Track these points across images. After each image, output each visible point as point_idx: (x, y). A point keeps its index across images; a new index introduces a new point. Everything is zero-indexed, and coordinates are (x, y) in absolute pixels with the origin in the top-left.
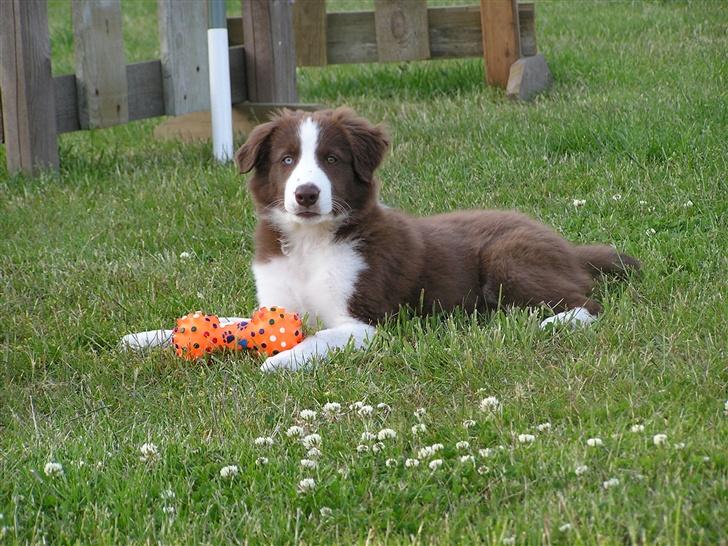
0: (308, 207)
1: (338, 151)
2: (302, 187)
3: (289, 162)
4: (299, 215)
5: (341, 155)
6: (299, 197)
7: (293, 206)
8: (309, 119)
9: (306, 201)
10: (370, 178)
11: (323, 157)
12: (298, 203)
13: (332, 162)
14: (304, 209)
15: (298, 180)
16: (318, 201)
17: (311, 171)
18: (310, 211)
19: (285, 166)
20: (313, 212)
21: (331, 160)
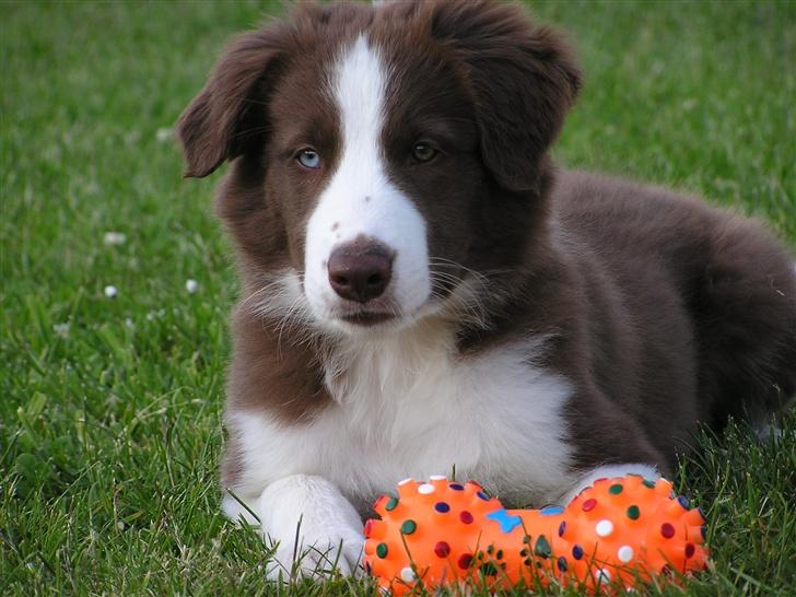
0: (363, 302)
1: (440, 127)
6: (338, 279)
7: (325, 297)
8: (361, 41)
12: (338, 291)
13: (425, 157)
14: (356, 308)
15: (336, 226)
16: (391, 284)
17: (368, 199)
18: (371, 310)
19: (303, 173)
20: (381, 310)
21: (422, 152)
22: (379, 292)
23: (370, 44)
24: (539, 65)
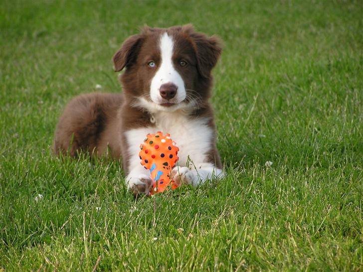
0: (168, 100)
1: (187, 57)
2: (164, 86)
3: (152, 65)
4: (162, 105)
5: (190, 60)
6: (163, 93)
7: (158, 98)
8: (166, 34)
9: (167, 96)
10: (209, 75)
11: (177, 61)
12: (162, 96)
13: (183, 65)
14: (166, 101)
15: (162, 80)
16: (176, 95)
17: (170, 74)
18: (170, 102)
19: (150, 69)
20: (173, 102)
21: (183, 64)
22: (173, 97)
23: (169, 35)
24: (212, 46)
